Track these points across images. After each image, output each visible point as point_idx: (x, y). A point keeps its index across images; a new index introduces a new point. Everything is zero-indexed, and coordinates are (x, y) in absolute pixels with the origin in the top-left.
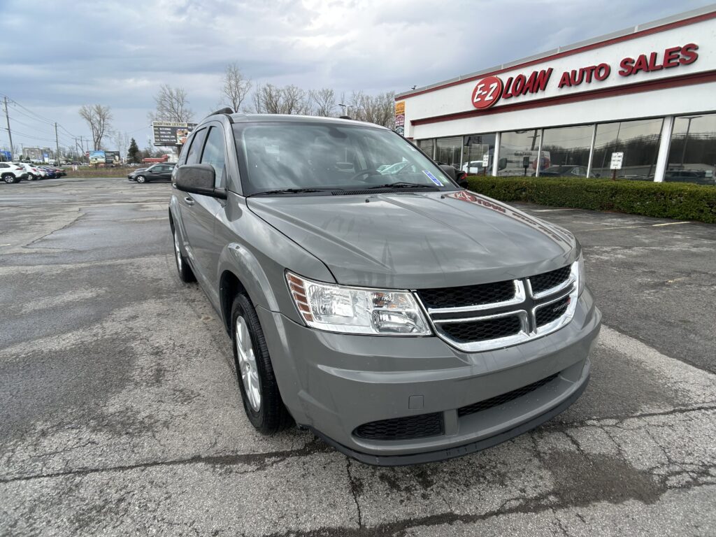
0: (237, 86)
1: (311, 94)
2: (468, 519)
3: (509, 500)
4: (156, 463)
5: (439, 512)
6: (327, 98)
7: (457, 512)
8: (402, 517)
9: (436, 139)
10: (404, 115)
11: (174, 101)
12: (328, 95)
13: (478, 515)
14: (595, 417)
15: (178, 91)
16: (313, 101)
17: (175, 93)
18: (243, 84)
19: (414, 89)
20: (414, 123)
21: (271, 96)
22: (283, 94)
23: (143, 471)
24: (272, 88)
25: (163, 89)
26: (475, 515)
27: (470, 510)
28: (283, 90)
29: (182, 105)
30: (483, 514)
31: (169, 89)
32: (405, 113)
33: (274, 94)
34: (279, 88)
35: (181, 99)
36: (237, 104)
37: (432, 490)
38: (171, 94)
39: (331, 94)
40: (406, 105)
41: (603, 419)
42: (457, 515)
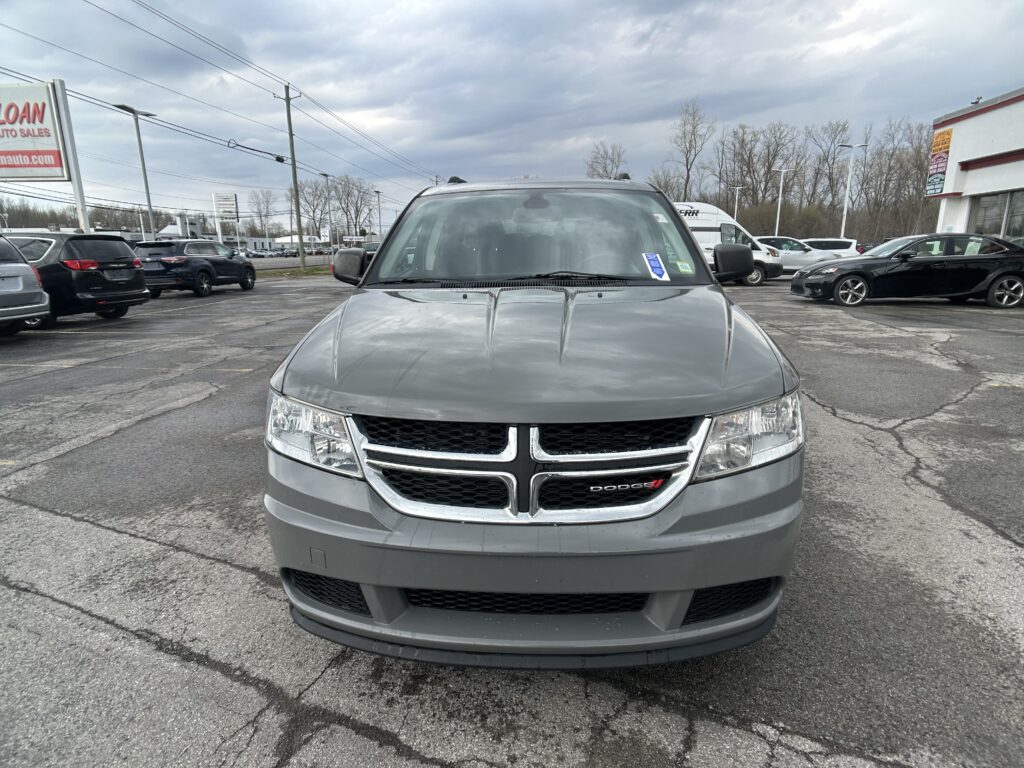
0: (693, 133)
1: (809, 134)
2: (405, 752)
3: (479, 760)
4: (225, 562)
5: (386, 726)
6: (836, 136)
7: (403, 738)
8: (345, 711)
9: (1013, 192)
10: (947, 153)
11: (608, 161)
12: (838, 130)
13: (422, 754)
14: (781, 725)
15: (614, 148)
16: (811, 145)
17: (610, 151)
18: (702, 129)
19: (976, 103)
20: (966, 166)
21: (743, 142)
22: (762, 138)
23: (211, 564)
24: (747, 130)
25: (597, 147)
26: (418, 753)
27: (418, 743)
28: (763, 132)
29: (617, 167)
30: (429, 756)
31: (603, 146)
32: (951, 149)
33: (748, 138)
34: (757, 128)
35: (616, 158)
36: (691, 158)
37: (407, 699)
38: (606, 153)
39: (844, 129)
40: (953, 135)
41: (794, 733)
42: (399, 741)
